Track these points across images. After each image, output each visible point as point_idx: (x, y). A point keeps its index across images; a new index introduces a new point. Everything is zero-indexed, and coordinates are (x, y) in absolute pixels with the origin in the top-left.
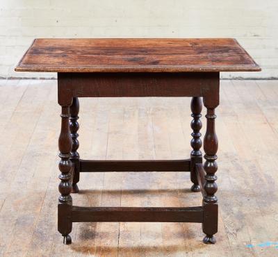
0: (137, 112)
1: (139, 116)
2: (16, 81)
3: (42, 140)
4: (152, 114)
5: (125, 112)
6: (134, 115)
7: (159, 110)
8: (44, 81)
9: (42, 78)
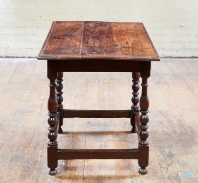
0: (97, 81)
2: (11, 59)
3: (29, 101)
4: (108, 83)
7: (112, 80)
8: (31, 59)
9: (29, 57)
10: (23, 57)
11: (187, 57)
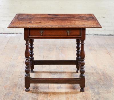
1: (56, 50)
2: (6, 34)
3: (16, 59)
4: (61, 49)
5: (50, 48)
6: (54, 49)
7: (64, 48)
8: (17, 35)
9: (16, 34)
10: (13, 34)
11: (106, 34)
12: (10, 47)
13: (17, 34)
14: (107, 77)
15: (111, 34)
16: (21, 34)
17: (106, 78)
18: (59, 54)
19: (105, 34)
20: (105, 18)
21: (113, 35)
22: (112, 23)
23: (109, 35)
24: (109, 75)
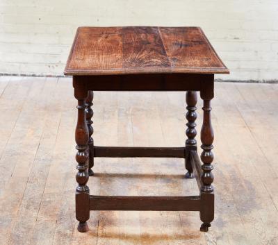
1: (119, 115)
4: (132, 115)
5: (104, 112)
6: (113, 115)
7: (139, 111)
8: (25, 78)
9: (22, 75)
10: (14, 75)
11: (242, 80)
12: (6, 108)
13: (25, 75)
14: (243, 184)
15: (254, 79)
16: (33, 76)
17: (242, 186)
18: (125, 126)
19: (238, 79)
20: (238, 38)
21: (258, 82)
22: (256, 52)
23: (248, 82)
24: (247, 179)
